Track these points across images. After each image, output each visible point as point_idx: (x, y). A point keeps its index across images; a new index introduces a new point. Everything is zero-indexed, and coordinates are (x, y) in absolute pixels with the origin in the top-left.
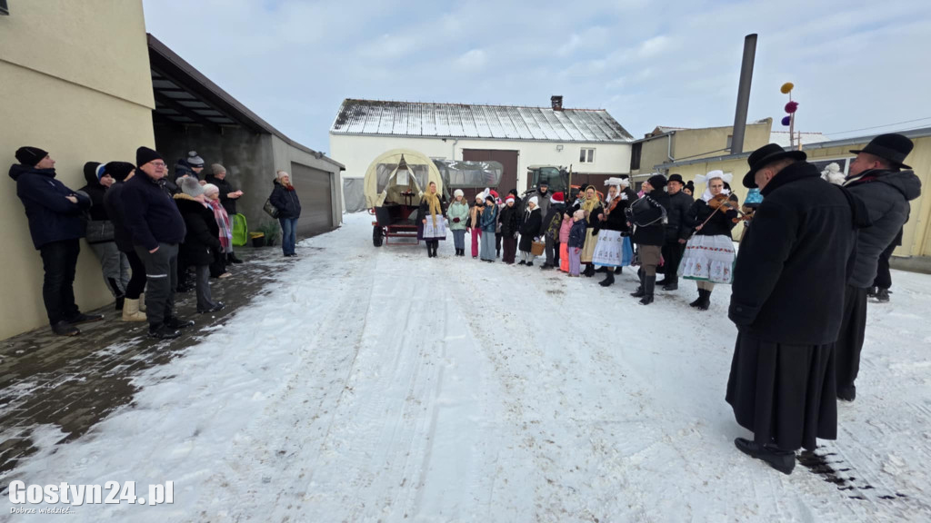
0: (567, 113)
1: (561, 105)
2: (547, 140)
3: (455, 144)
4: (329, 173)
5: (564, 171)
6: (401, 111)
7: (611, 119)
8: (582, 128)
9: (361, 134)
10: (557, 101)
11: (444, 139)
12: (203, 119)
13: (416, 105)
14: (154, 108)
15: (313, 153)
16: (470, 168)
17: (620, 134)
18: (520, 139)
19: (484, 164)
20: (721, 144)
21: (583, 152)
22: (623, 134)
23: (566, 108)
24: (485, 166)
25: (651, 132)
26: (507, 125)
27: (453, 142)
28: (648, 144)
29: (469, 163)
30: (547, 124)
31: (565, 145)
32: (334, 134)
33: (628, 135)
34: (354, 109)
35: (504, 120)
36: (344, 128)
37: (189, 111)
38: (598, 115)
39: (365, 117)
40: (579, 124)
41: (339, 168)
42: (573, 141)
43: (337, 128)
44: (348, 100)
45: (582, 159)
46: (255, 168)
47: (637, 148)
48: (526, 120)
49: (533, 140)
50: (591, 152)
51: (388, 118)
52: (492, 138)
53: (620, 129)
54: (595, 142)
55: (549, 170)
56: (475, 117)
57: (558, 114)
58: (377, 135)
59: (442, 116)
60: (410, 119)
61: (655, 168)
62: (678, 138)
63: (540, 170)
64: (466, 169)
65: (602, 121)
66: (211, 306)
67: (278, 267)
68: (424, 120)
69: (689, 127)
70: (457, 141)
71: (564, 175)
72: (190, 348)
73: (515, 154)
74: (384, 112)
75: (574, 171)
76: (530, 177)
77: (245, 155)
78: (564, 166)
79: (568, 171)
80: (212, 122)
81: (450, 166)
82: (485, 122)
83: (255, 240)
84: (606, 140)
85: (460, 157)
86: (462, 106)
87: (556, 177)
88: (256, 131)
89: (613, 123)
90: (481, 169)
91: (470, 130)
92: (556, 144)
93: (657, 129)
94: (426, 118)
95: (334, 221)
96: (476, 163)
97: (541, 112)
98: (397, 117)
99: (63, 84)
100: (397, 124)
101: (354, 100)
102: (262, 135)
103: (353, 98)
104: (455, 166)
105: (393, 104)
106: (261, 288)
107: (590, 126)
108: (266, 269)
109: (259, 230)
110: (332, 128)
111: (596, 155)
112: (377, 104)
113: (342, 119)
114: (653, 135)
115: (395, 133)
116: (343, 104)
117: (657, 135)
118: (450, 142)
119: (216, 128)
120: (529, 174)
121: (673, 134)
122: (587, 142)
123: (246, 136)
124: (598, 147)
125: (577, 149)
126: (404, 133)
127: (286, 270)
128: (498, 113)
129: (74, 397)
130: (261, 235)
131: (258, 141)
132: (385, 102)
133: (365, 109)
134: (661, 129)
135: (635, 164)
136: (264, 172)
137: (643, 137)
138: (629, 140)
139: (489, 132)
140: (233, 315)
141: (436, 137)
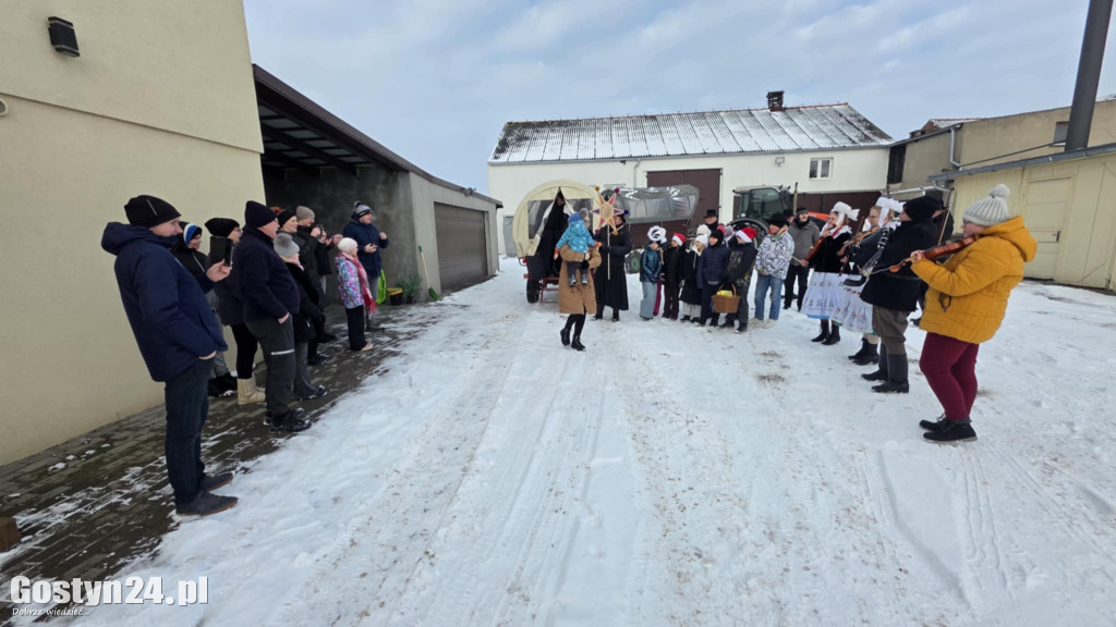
0: (790, 113)
1: (781, 104)
2: (762, 152)
3: (636, 167)
4: (483, 212)
5: (785, 192)
6: (572, 131)
7: (856, 115)
8: (813, 132)
9: (524, 163)
10: (775, 100)
11: (623, 161)
12: (334, 160)
13: (588, 122)
14: (263, 152)
15: (462, 190)
16: (654, 196)
17: (870, 135)
18: (724, 154)
19: (673, 189)
20: (1043, 137)
21: (814, 166)
22: (875, 134)
23: (789, 106)
24: (674, 192)
25: (920, 127)
26: (705, 136)
27: (634, 163)
28: (916, 145)
29: (652, 189)
30: (761, 130)
31: (787, 157)
32: (493, 165)
33: (883, 136)
34: (516, 133)
35: (702, 130)
36: (504, 158)
37: (319, 152)
38: (836, 111)
39: (528, 142)
40: (808, 126)
41: (494, 206)
42: (799, 151)
43: (496, 158)
44: (509, 123)
45: (813, 174)
46: (392, 213)
47: (897, 153)
48: (732, 127)
49: (742, 153)
50: (826, 164)
51: (555, 140)
52: (685, 155)
53: (871, 127)
54: (833, 149)
55: (764, 192)
56: (663, 129)
57: (777, 115)
58: (542, 162)
59: (621, 132)
60: (582, 138)
61: (930, 179)
62: (966, 133)
63: (751, 193)
64: (649, 198)
65: (843, 120)
66: (312, 392)
67: (409, 333)
68: (597, 140)
69: (983, 117)
70: (639, 162)
71: (785, 196)
72: (262, 458)
73: (717, 173)
74: (551, 134)
75: (800, 190)
76: (738, 202)
77: (381, 198)
78: (785, 186)
79: (792, 191)
80: (345, 163)
81: (627, 196)
82: (675, 135)
83: (393, 297)
84: (849, 144)
85: (643, 183)
86: (646, 117)
87: (773, 202)
88: (391, 169)
89: (860, 121)
90: (668, 197)
91: (656, 148)
92: (773, 157)
93: (930, 123)
94: (601, 136)
95: (489, 269)
96: (661, 189)
97: (752, 115)
98: (566, 139)
99: (151, 132)
100: (566, 146)
101: (517, 123)
102: (399, 174)
103: (515, 121)
104: (634, 195)
105: (561, 124)
106: (378, 364)
107: (825, 129)
108: (394, 335)
109: (399, 286)
110: (491, 159)
111: (834, 168)
112: (543, 124)
113: (503, 147)
114: (923, 132)
115: (562, 158)
116: (504, 130)
117: (930, 132)
118: (630, 165)
119: (350, 169)
120: (735, 198)
121: (959, 128)
122: (821, 150)
123: (382, 176)
124: (836, 155)
125: (806, 161)
126: (573, 157)
127: (416, 337)
128: (693, 122)
129: (104, 532)
130: (399, 291)
131: (395, 180)
132: (552, 122)
133: (529, 132)
134: (936, 123)
135: (895, 175)
136: (402, 217)
137: (908, 137)
138: (885, 142)
139: (681, 147)
140: (333, 404)
141: (613, 159)
